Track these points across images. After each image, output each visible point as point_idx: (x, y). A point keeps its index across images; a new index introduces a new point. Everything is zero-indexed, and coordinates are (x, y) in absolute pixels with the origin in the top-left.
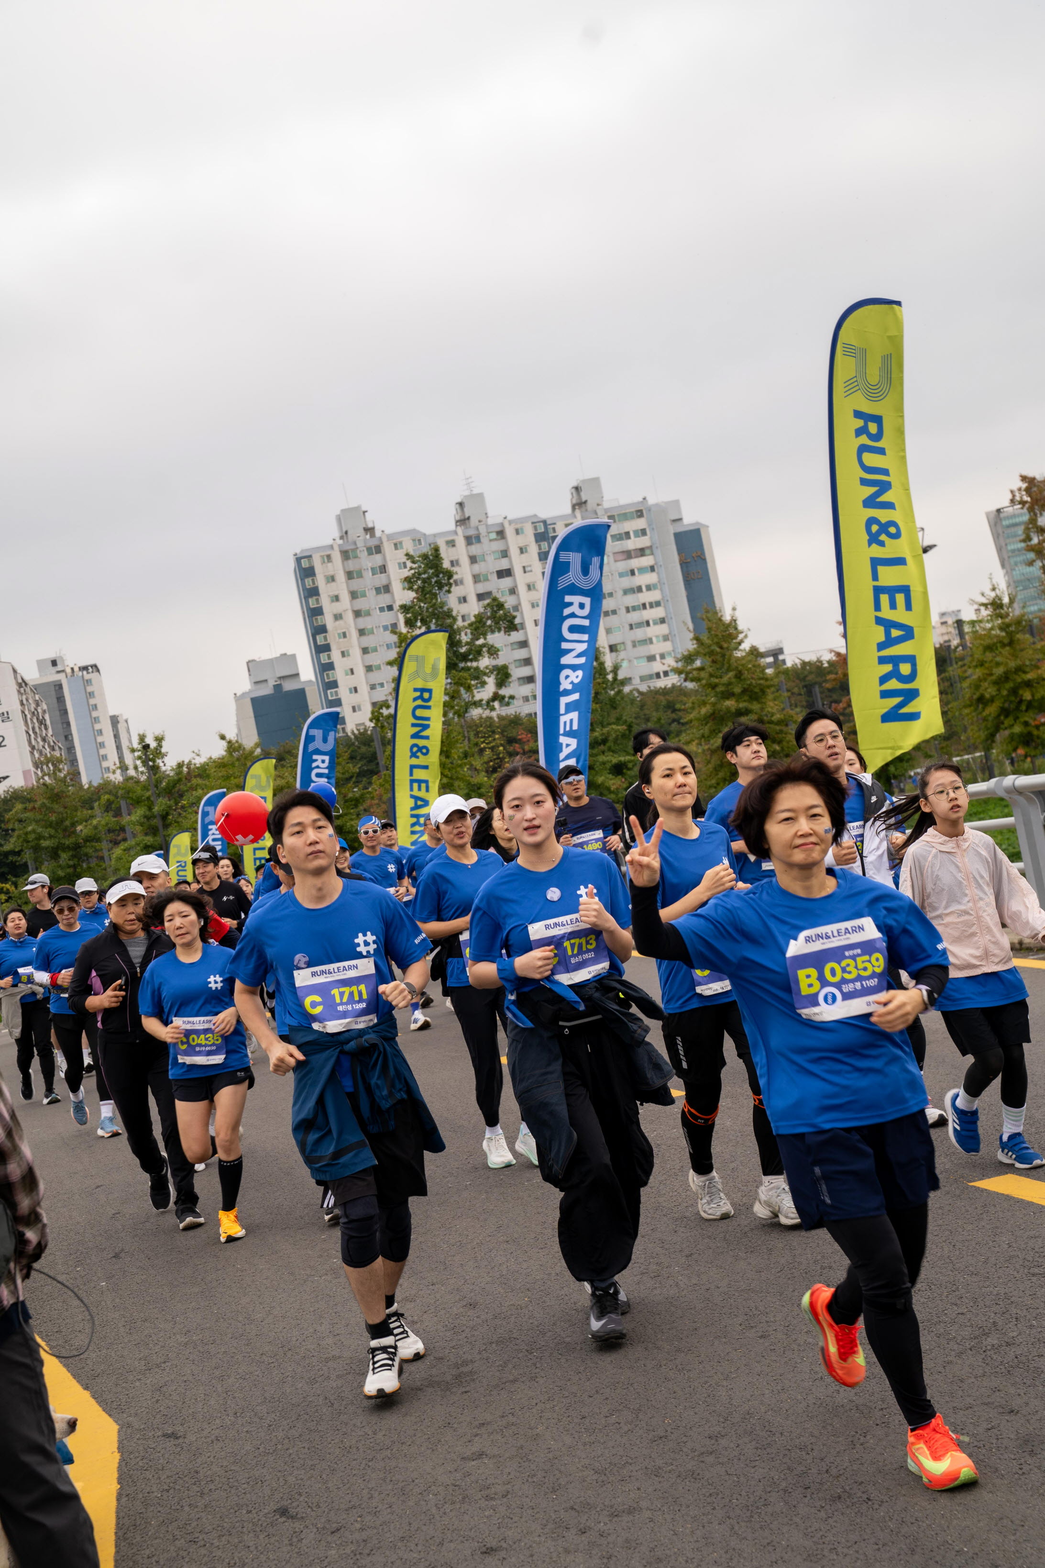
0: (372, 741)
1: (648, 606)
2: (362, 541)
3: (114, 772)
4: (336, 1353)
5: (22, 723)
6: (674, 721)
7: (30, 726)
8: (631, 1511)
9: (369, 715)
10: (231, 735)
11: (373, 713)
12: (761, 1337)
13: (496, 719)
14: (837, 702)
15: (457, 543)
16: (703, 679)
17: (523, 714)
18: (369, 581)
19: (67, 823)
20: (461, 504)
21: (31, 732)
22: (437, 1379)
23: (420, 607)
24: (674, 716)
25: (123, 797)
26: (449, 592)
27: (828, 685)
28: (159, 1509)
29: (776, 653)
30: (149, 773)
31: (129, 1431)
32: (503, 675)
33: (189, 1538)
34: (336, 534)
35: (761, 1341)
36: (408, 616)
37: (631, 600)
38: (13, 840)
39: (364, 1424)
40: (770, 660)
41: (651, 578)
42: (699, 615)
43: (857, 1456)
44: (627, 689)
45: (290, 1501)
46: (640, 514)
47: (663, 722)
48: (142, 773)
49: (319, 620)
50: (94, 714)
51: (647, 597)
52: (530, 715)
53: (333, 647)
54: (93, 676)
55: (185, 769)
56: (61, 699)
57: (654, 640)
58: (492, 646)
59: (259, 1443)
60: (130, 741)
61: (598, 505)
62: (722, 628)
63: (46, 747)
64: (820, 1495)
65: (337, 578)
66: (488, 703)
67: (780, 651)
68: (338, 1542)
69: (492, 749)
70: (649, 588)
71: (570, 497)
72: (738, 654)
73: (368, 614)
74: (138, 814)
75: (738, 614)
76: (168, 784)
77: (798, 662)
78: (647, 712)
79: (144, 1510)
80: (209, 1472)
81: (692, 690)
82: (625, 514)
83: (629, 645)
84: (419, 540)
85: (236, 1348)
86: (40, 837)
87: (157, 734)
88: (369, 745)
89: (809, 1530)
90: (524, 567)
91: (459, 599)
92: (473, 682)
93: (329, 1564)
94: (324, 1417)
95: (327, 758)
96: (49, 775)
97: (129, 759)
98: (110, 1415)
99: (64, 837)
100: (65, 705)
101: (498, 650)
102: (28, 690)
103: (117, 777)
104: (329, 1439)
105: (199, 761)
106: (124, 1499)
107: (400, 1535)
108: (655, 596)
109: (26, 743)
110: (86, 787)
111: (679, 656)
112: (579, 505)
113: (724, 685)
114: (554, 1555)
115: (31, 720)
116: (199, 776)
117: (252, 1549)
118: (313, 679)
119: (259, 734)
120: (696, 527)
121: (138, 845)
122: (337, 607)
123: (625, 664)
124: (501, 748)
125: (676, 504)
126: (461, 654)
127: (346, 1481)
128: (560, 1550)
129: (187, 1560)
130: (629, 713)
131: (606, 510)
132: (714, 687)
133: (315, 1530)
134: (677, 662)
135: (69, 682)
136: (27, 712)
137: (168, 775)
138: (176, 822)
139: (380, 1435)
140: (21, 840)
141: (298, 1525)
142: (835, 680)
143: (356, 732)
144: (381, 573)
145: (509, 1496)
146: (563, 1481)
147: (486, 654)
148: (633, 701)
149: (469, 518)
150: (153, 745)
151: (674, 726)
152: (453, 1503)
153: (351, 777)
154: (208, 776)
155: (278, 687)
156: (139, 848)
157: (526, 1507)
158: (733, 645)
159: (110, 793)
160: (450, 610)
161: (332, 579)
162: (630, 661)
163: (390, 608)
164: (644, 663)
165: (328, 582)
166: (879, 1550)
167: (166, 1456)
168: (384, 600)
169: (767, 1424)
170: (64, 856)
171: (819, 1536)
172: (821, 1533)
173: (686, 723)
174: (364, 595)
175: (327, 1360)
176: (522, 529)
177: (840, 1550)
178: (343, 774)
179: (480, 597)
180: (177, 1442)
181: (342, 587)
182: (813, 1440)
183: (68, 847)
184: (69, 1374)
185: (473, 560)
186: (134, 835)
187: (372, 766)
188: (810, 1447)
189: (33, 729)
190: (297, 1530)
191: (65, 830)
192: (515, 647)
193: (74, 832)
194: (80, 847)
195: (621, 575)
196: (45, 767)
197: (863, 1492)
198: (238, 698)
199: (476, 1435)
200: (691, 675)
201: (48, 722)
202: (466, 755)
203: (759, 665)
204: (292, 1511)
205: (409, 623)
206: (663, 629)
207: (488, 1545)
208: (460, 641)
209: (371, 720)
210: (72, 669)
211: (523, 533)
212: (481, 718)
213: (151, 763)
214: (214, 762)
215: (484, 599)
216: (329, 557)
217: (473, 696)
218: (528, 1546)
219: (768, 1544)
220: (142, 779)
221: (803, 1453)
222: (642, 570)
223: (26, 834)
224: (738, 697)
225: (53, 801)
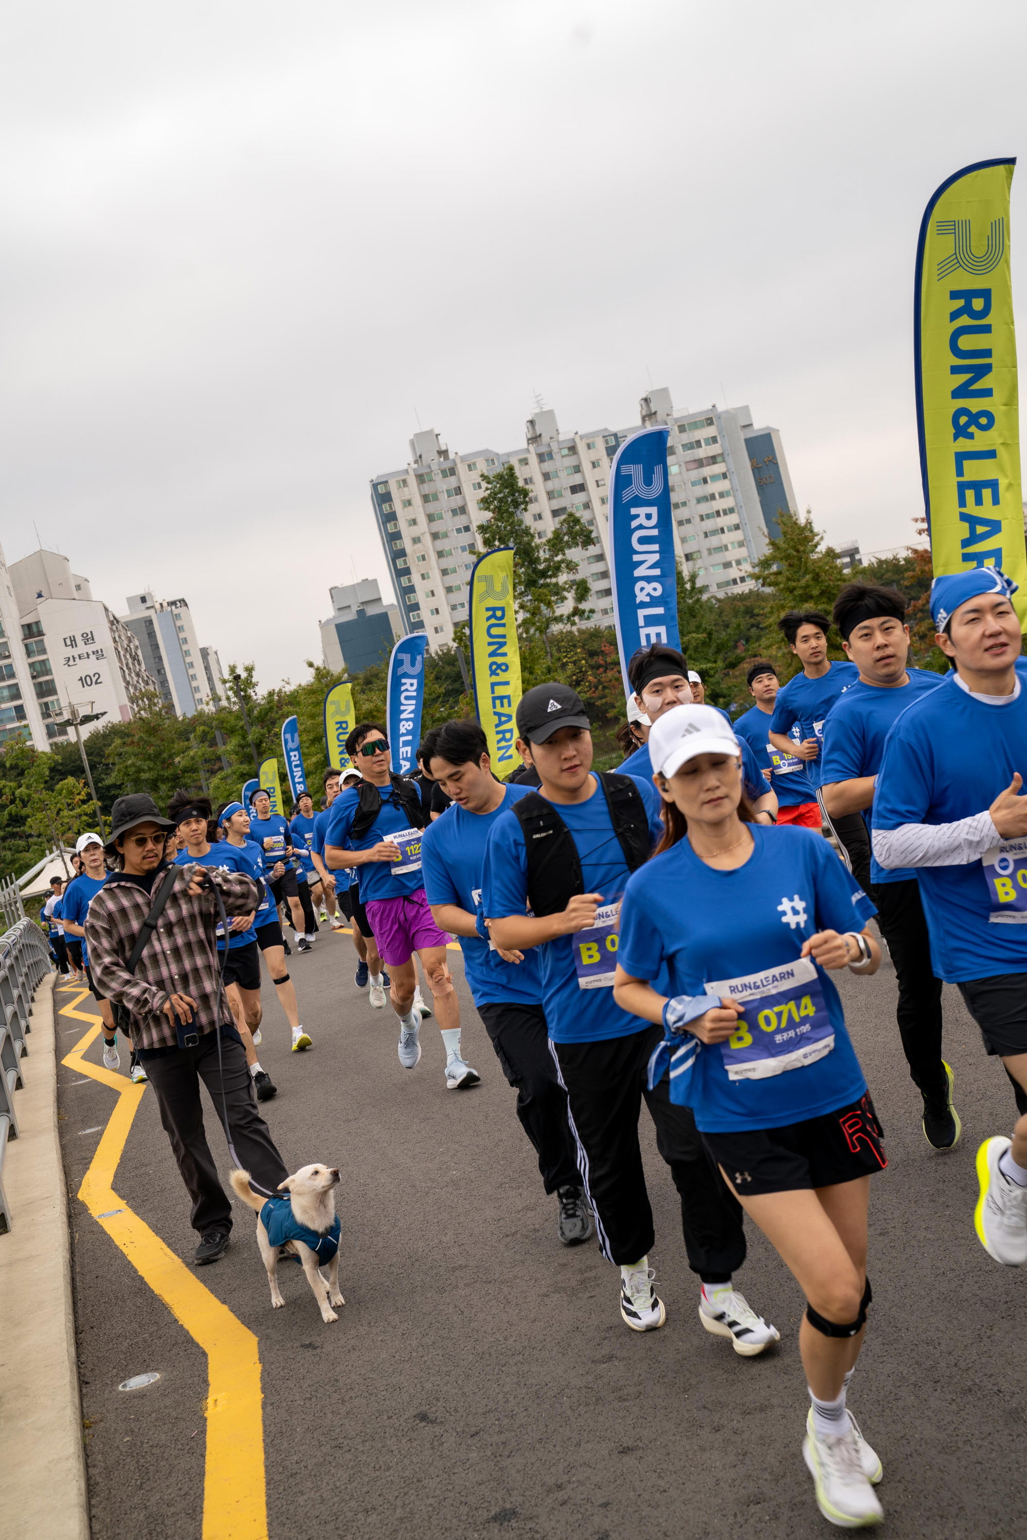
0: (457, 660)
1: (722, 513)
2: (437, 463)
3: (207, 704)
4: (462, 1262)
5: (116, 660)
6: (753, 626)
7: (124, 662)
8: (762, 1409)
9: (452, 636)
10: (318, 662)
11: (455, 633)
12: (880, 1234)
13: (576, 633)
14: (917, 598)
15: (530, 461)
16: (780, 583)
17: (603, 627)
18: (446, 503)
19: (165, 755)
20: (532, 422)
21: (125, 668)
22: (563, 1285)
23: (497, 526)
24: (752, 620)
25: (217, 728)
26: (526, 510)
27: (906, 583)
28: (303, 1416)
29: (853, 553)
30: (241, 702)
31: (268, 1343)
32: (582, 591)
33: (334, 1443)
34: (411, 459)
35: (881, 1238)
36: (487, 536)
37: (704, 508)
38: (114, 774)
39: (494, 1330)
40: (847, 560)
41: (724, 485)
42: (774, 519)
43: (985, 1349)
44: (705, 597)
45: (428, 1407)
46: (710, 422)
47: (742, 627)
48: (234, 703)
49: (398, 545)
50: (185, 648)
51: (720, 504)
52: (610, 627)
53: (413, 570)
54: (181, 610)
55: (276, 697)
56: (152, 635)
57: (730, 547)
58: (571, 562)
59: (394, 1351)
60: (221, 672)
61: (668, 415)
62: (797, 531)
63: (141, 681)
64: (950, 1388)
65: (413, 502)
66: (569, 618)
67: (856, 551)
68: (478, 1445)
69: (575, 663)
70: (722, 495)
71: (639, 408)
72: (814, 556)
73: (446, 536)
74: (233, 743)
75: (813, 517)
76: (260, 712)
77: (874, 560)
78: (725, 618)
79: (288, 1418)
80: (349, 1380)
81: (769, 594)
82: (695, 423)
83: (705, 553)
84: (493, 460)
85: (365, 1260)
86: (139, 770)
87: (247, 664)
88: (453, 665)
89: (942, 1423)
90: (597, 481)
91: (534, 516)
92: (553, 598)
93: (471, 1466)
94: (455, 1325)
95: (415, 681)
96: (145, 710)
97: (220, 690)
98: (249, 1328)
99: (163, 769)
100: (156, 640)
101: (577, 565)
102: (120, 627)
103: (210, 709)
104: (462, 1346)
105: (288, 689)
106: (269, 1408)
107: (538, 1437)
108: (728, 502)
109: (121, 679)
110: (180, 719)
111: (756, 561)
112: (649, 416)
113: (801, 588)
114: (690, 1453)
115: (125, 656)
116: (290, 703)
117: (396, 1453)
118: (395, 603)
119: (345, 659)
120: (767, 432)
121: (234, 773)
122: (415, 531)
123: (702, 572)
124: (583, 662)
125: (746, 408)
126: (540, 571)
127: (481, 1386)
128: (696, 1448)
129: (333, 1464)
130: (708, 621)
131: (676, 420)
132: (791, 591)
133: (455, 1434)
134: (754, 567)
135: (158, 618)
136: (120, 649)
137: (259, 704)
138: (269, 749)
139: (511, 1341)
140: (122, 774)
141: (438, 1430)
142: (912, 577)
143: (440, 653)
144: (456, 494)
145: (642, 1397)
146: (693, 1381)
147: (565, 570)
148: (711, 609)
149: (540, 436)
150: (244, 675)
151: (753, 630)
152: (587, 1405)
153: (438, 697)
154: (299, 703)
155: (361, 613)
156: (235, 777)
157: (659, 1407)
158: (809, 548)
159: (204, 724)
160: (528, 528)
161: (409, 503)
162: (706, 569)
163: (467, 529)
164: (720, 570)
165: (405, 506)
166: (1013, 1440)
167: (306, 1366)
168: (461, 521)
169: (892, 1320)
170: (164, 787)
171: (952, 1428)
172: (954, 1426)
173: (766, 628)
174: (441, 518)
175: (454, 1270)
176: (593, 443)
177: (974, 1442)
178: (430, 694)
179: (555, 513)
180: (315, 1352)
181: (418, 511)
182: (939, 1335)
183: (167, 779)
184: (207, 1290)
185: (546, 476)
186: (230, 765)
187: (457, 686)
188: (936, 1341)
189: (127, 664)
190: (437, 1434)
191: (163, 762)
192: (592, 560)
193: (172, 764)
194: (178, 778)
195: (694, 484)
196: (140, 702)
197: (994, 1385)
198: (323, 625)
199: (605, 1338)
200: (768, 580)
201: (141, 658)
202: (549, 670)
203: (836, 566)
204: (431, 1416)
205: (487, 542)
206: (738, 535)
207: (625, 1445)
208: (538, 558)
209: (454, 640)
210: (161, 604)
211: (594, 447)
212: (561, 632)
213: (242, 693)
214: (304, 689)
215: (559, 515)
216: (404, 481)
217: (554, 612)
218: (663, 1445)
219: (902, 1437)
220: (234, 709)
221: (931, 1347)
222: (714, 478)
223: (126, 767)
224: (817, 600)
225: (150, 735)
